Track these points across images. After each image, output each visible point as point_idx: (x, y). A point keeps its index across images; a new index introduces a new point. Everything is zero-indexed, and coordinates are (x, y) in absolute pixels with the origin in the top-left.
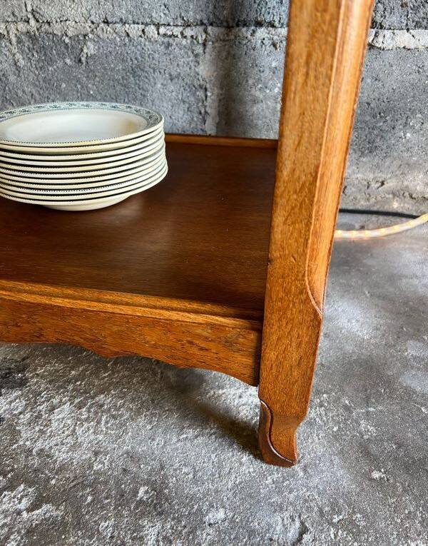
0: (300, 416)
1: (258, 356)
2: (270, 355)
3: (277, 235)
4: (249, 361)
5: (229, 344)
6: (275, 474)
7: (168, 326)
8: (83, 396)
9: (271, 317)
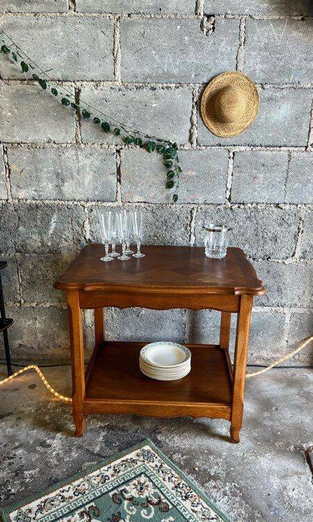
0: (240, 428)
1: (231, 414)
2: (234, 413)
3: (235, 389)
4: (229, 415)
5: (225, 412)
6: (235, 445)
7: (212, 409)
8: (180, 434)
9: (234, 405)
